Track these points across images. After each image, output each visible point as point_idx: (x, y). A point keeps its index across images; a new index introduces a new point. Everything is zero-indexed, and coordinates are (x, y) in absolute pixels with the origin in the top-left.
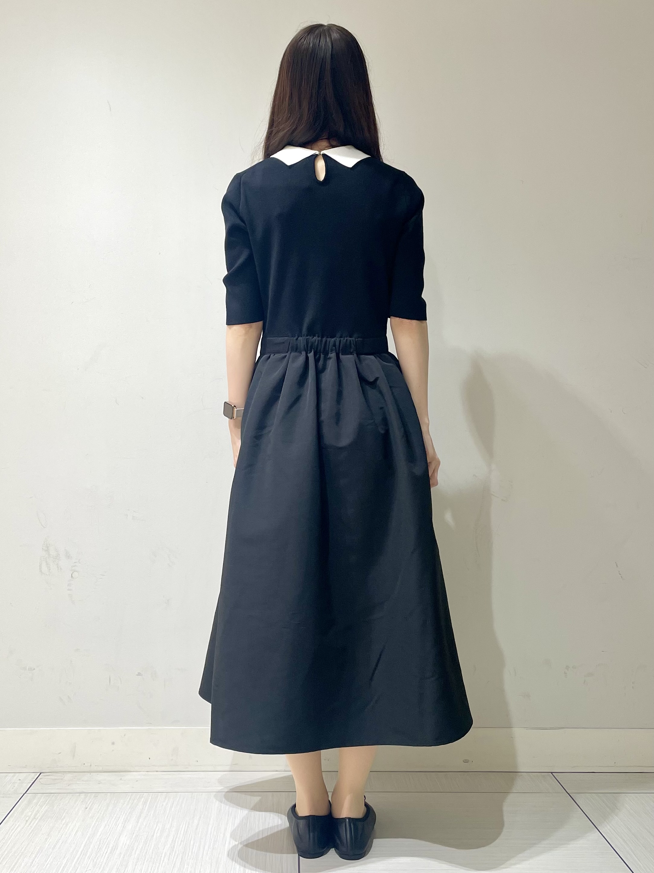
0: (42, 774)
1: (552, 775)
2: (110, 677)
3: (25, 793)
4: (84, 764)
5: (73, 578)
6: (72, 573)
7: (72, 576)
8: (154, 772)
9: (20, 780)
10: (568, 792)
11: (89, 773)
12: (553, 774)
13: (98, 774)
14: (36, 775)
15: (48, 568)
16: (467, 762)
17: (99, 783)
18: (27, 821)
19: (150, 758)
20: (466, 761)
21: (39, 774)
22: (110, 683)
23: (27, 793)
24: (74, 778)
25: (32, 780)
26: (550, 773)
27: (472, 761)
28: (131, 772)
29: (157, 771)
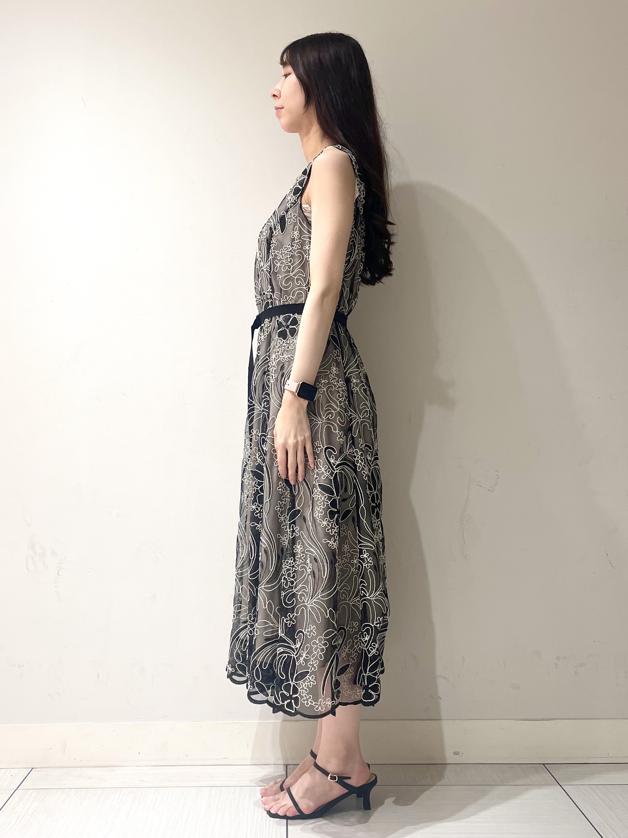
0: (33, 769)
1: (543, 766)
2: (98, 672)
3: (17, 789)
4: (75, 759)
5: (59, 575)
6: (59, 570)
7: (58, 574)
8: (144, 766)
9: (12, 776)
10: (561, 784)
11: (80, 768)
12: (545, 765)
13: (88, 769)
14: (28, 770)
15: (34, 566)
16: (458, 755)
17: (90, 778)
18: (18, 817)
19: (139, 753)
20: (456, 753)
21: (31, 769)
22: (98, 678)
23: (18, 789)
24: (66, 774)
25: (24, 776)
26: (542, 765)
27: (463, 753)
28: (121, 766)
29: (147, 766)
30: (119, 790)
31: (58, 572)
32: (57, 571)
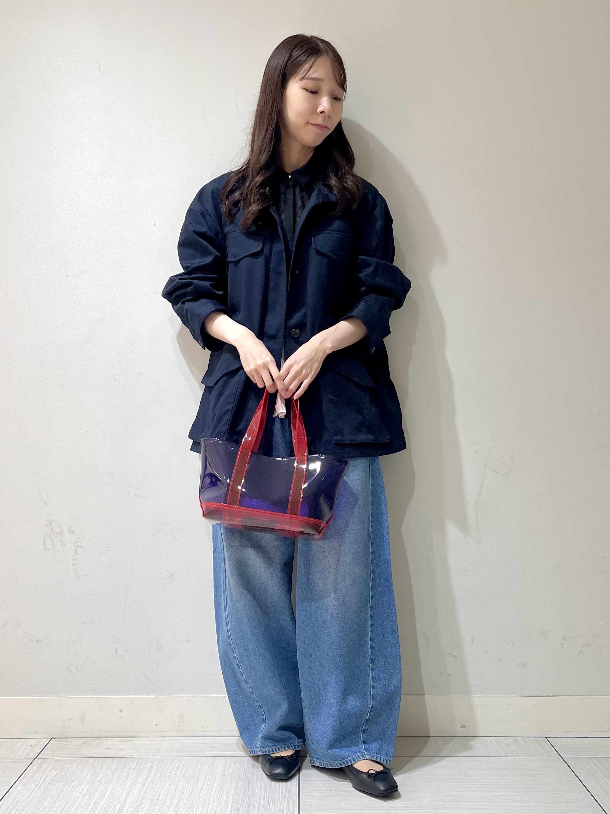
1: (547, 740)
2: (116, 648)
4: (94, 730)
5: (77, 553)
8: (161, 737)
9: (31, 745)
10: (562, 757)
11: (99, 739)
13: (107, 739)
14: (47, 740)
15: (52, 544)
16: (464, 728)
17: (108, 748)
18: (37, 785)
19: (156, 725)
21: (50, 739)
22: (116, 654)
23: (37, 757)
24: (84, 743)
25: (43, 746)
26: (545, 738)
27: (469, 727)
28: (139, 737)
29: (164, 737)
30: (136, 760)
31: (76, 550)
32: (75, 548)
